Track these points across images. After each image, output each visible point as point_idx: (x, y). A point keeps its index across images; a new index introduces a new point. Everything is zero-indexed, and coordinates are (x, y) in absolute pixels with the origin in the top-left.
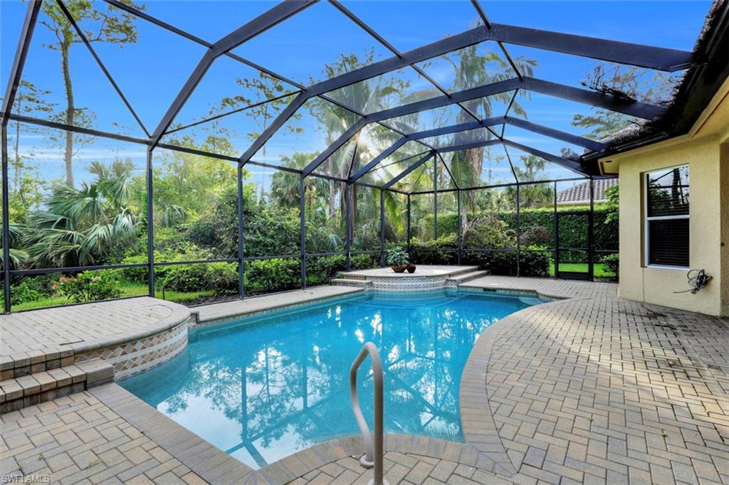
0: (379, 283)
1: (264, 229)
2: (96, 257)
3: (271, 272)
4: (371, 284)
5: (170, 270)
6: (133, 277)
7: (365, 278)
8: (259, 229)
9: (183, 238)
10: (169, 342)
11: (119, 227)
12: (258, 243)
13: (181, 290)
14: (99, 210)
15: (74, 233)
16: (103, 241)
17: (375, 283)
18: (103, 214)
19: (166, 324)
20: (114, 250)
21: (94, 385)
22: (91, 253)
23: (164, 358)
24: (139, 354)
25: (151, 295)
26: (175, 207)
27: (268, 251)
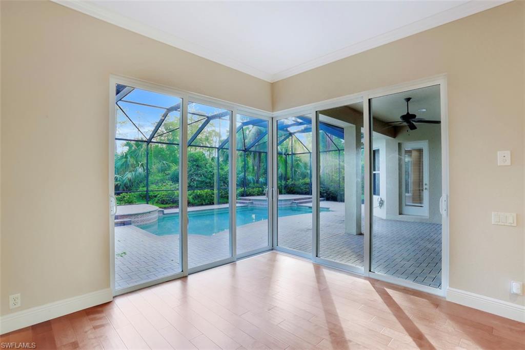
0: (256, 203)
1: (206, 174)
2: (127, 188)
3: (203, 196)
4: (252, 203)
5: (158, 194)
6: (143, 197)
7: (250, 200)
8: (203, 174)
9: (167, 178)
10: (150, 217)
11: (137, 173)
12: (202, 182)
13: (163, 204)
14: (128, 165)
15: (118, 176)
16: (130, 180)
17: (254, 203)
18: (130, 166)
19: (148, 211)
20: (135, 184)
21: (126, 224)
22: (125, 186)
23: (148, 222)
24: (140, 219)
25: (148, 203)
26: (164, 162)
27: (208, 186)
